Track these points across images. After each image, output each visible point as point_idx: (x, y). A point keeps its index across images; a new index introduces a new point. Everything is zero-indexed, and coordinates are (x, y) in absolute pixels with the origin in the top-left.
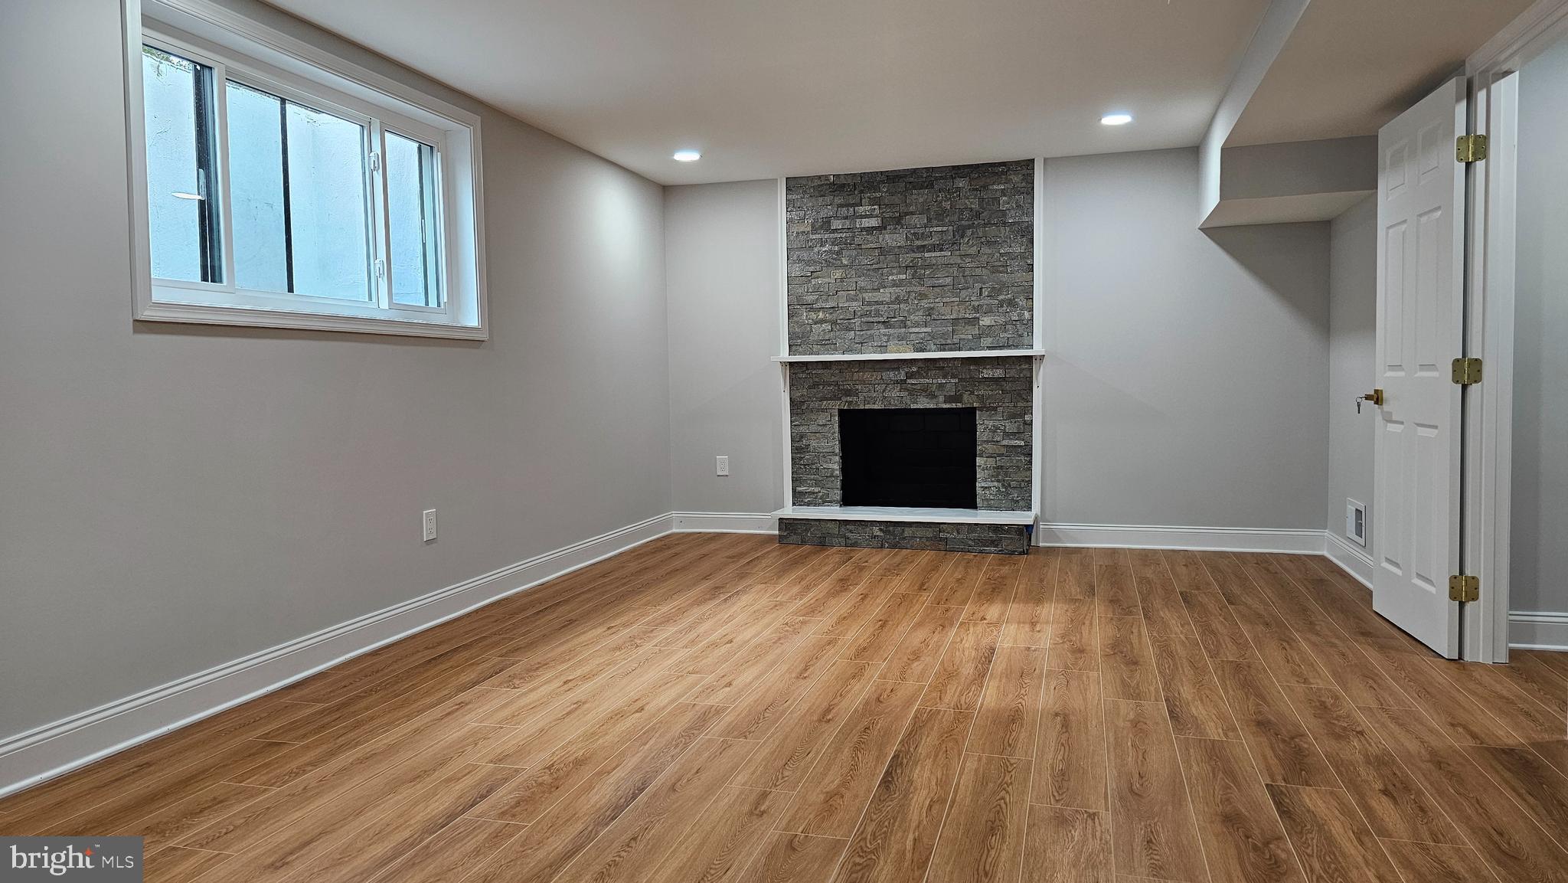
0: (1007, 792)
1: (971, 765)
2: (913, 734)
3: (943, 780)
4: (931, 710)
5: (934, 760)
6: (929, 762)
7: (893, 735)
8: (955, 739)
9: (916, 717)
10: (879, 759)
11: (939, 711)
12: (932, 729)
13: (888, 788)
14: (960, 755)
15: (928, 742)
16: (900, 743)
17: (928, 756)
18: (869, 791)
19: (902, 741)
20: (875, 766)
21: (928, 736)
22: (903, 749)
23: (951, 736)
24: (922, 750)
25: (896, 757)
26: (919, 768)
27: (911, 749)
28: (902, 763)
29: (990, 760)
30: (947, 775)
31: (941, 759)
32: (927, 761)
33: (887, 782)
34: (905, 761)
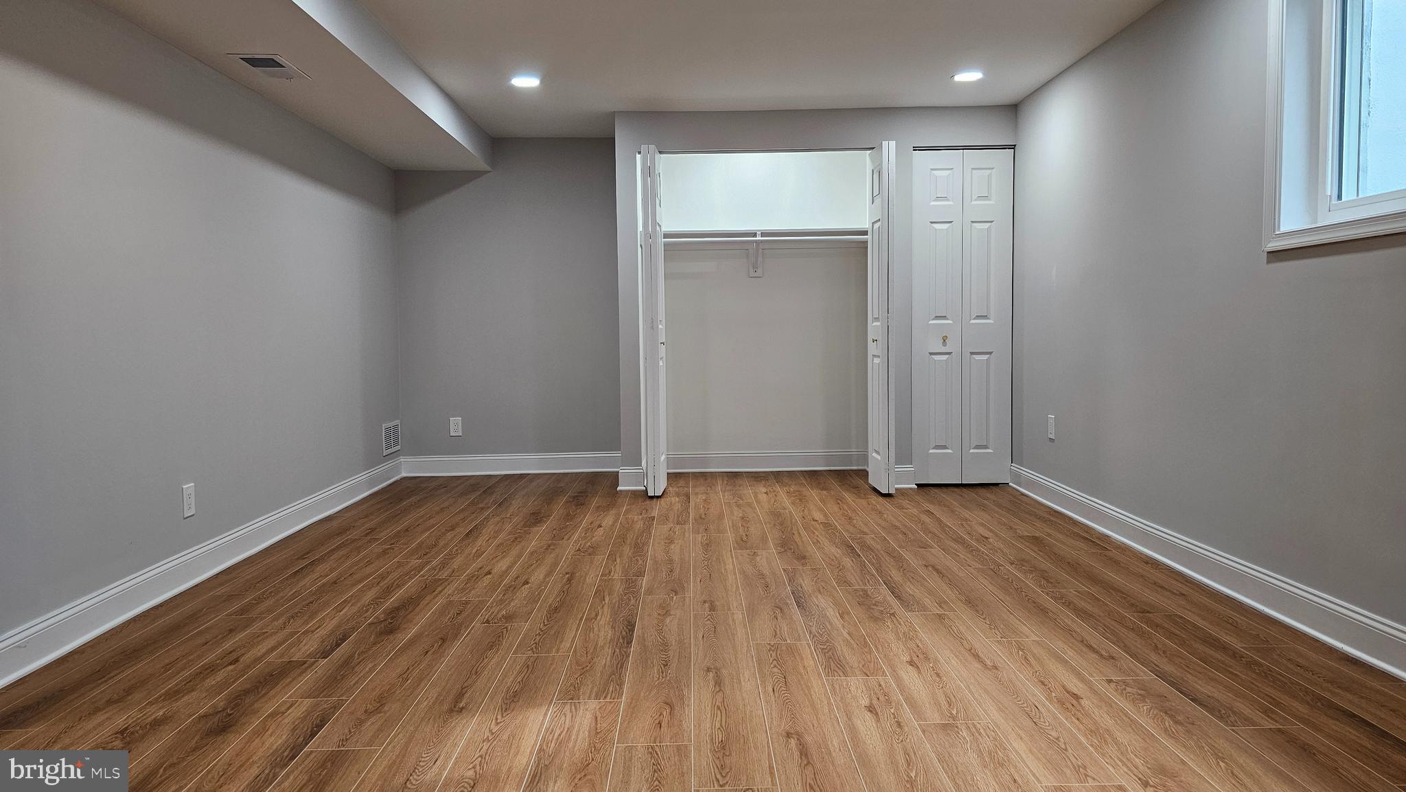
0: (540, 629)
1: (566, 644)
2: (620, 665)
3: (588, 632)
4: (605, 697)
5: (597, 644)
6: (601, 643)
7: (639, 661)
8: (579, 666)
9: (621, 685)
10: (643, 639)
11: (597, 697)
12: (602, 673)
13: (629, 622)
14: (575, 651)
15: (604, 660)
16: (629, 654)
17: (602, 647)
18: (641, 618)
19: (628, 656)
20: (643, 634)
21: (605, 664)
22: (625, 650)
23: (584, 669)
24: (608, 651)
25: (629, 643)
26: (609, 638)
27: (618, 650)
28: (623, 638)
29: (548, 652)
30: (586, 635)
31: (592, 646)
32: (602, 644)
33: (631, 627)
34: (621, 641)
